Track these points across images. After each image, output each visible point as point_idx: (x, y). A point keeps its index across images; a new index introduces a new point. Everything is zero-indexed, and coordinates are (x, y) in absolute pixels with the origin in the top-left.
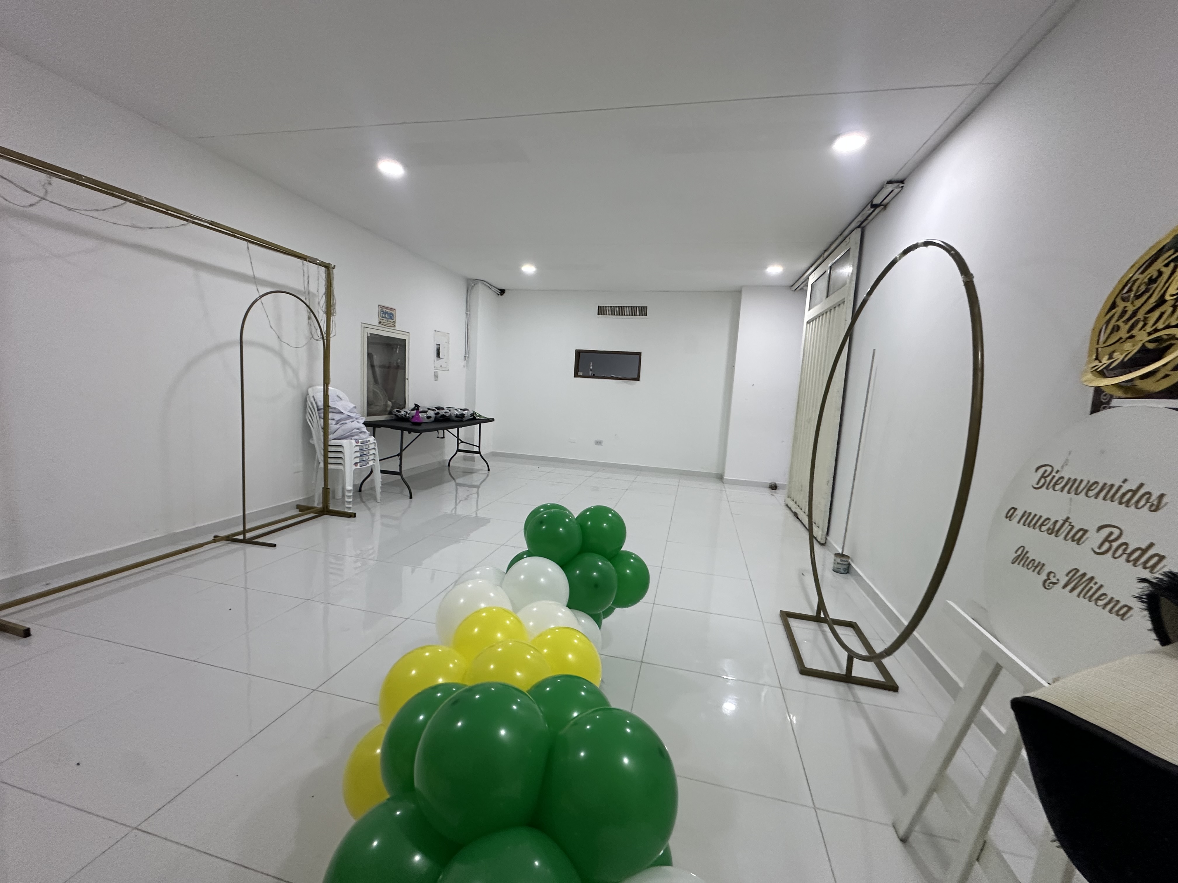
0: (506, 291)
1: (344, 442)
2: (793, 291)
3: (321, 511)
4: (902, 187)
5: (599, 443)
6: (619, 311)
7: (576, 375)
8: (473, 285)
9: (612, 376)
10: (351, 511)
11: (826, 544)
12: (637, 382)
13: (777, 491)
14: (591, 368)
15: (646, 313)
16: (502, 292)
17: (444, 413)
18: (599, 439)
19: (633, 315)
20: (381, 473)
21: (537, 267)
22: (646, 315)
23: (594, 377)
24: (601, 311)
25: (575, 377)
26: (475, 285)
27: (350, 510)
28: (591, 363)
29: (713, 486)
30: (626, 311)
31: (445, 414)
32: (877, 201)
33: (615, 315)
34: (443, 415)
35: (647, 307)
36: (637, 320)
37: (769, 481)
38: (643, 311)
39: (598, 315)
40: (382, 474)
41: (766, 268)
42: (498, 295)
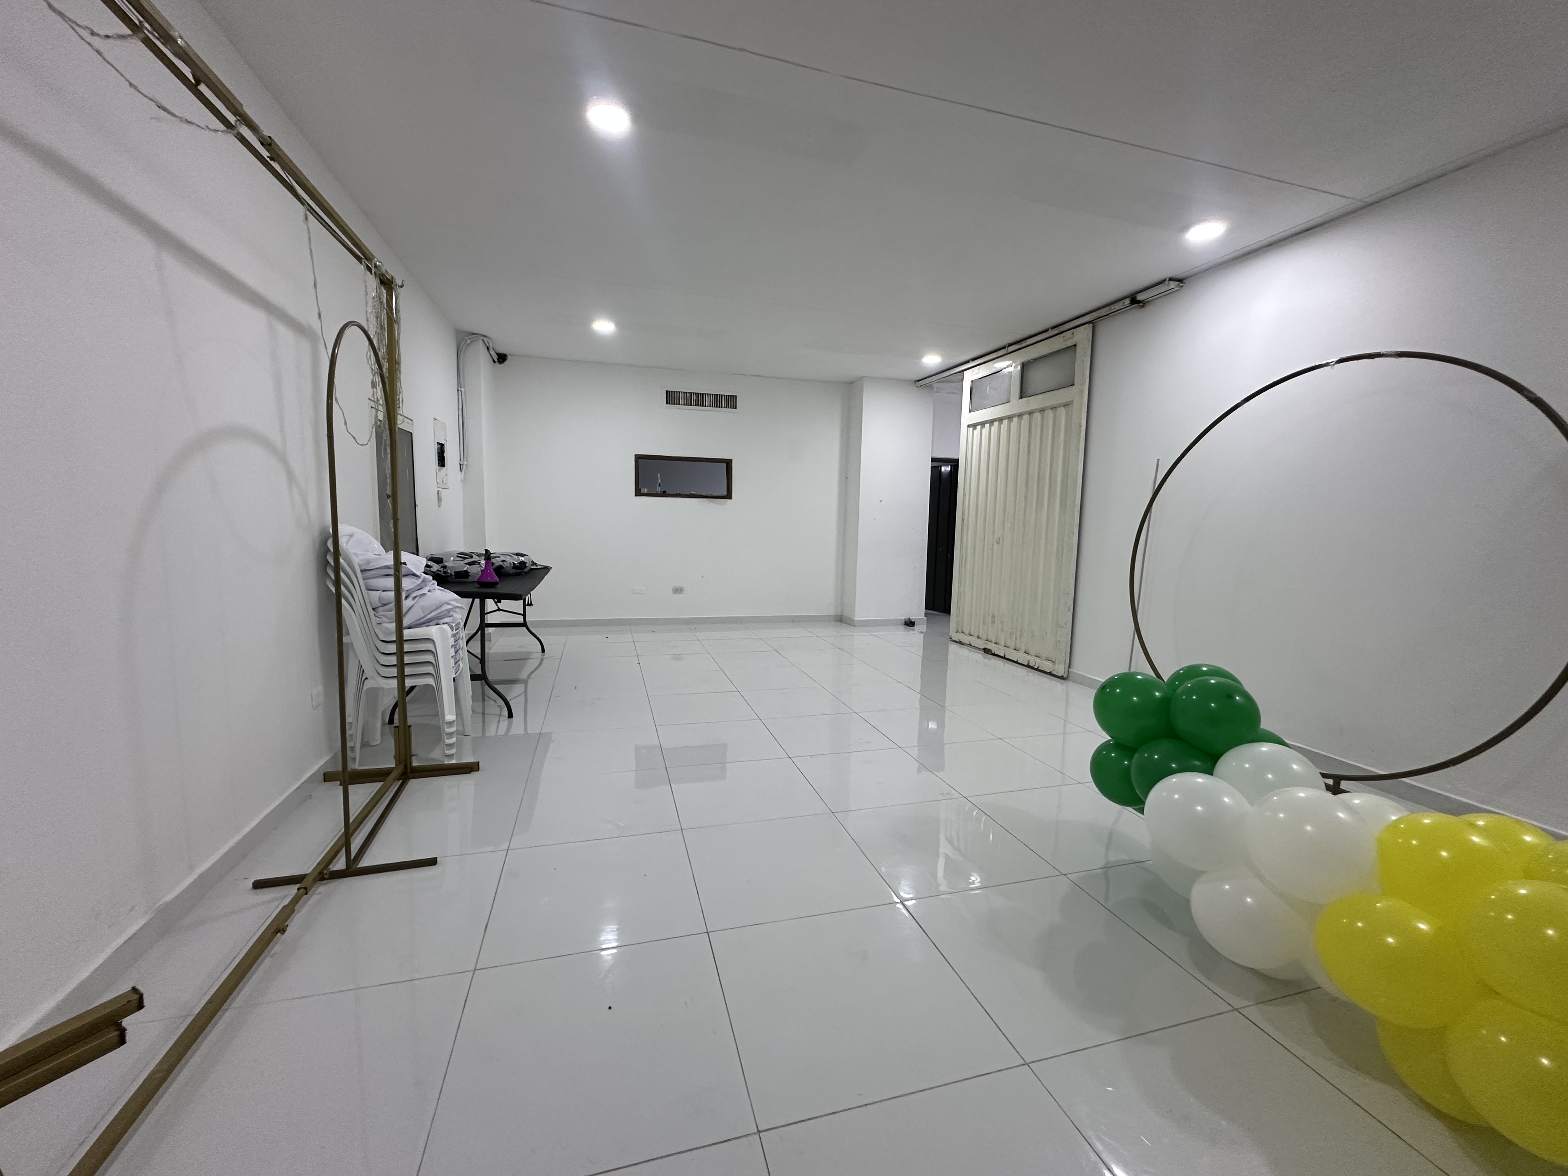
0: (509, 357)
1: (432, 631)
2: (918, 387)
3: (402, 774)
4: (1182, 286)
5: (678, 590)
6: (698, 400)
7: (638, 493)
8: (469, 342)
9: (692, 493)
10: (454, 762)
11: (1069, 678)
12: (729, 501)
13: (915, 627)
14: (659, 481)
15: (734, 405)
16: (502, 358)
17: (501, 563)
18: (678, 584)
19: (717, 407)
20: (472, 680)
21: (617, 325)
22: (736, 408)
23: (664, 494)
24: (671, 398)
25: (636, 495)
26: (471, 342)
27: (453, 759)
28: (659, 475)
29: (829, 632)
30: (707, 401)
31: (502, 565)
32: (1140, 297)
33: (691, 405)
34: (501, 566)
35: (736, 396)
36: (723, 414)
37: (903, 617)
38: (731, 402)
39: (667, 403)
40: (472, 682)
41: (922, 357)
42: (494, 362)
